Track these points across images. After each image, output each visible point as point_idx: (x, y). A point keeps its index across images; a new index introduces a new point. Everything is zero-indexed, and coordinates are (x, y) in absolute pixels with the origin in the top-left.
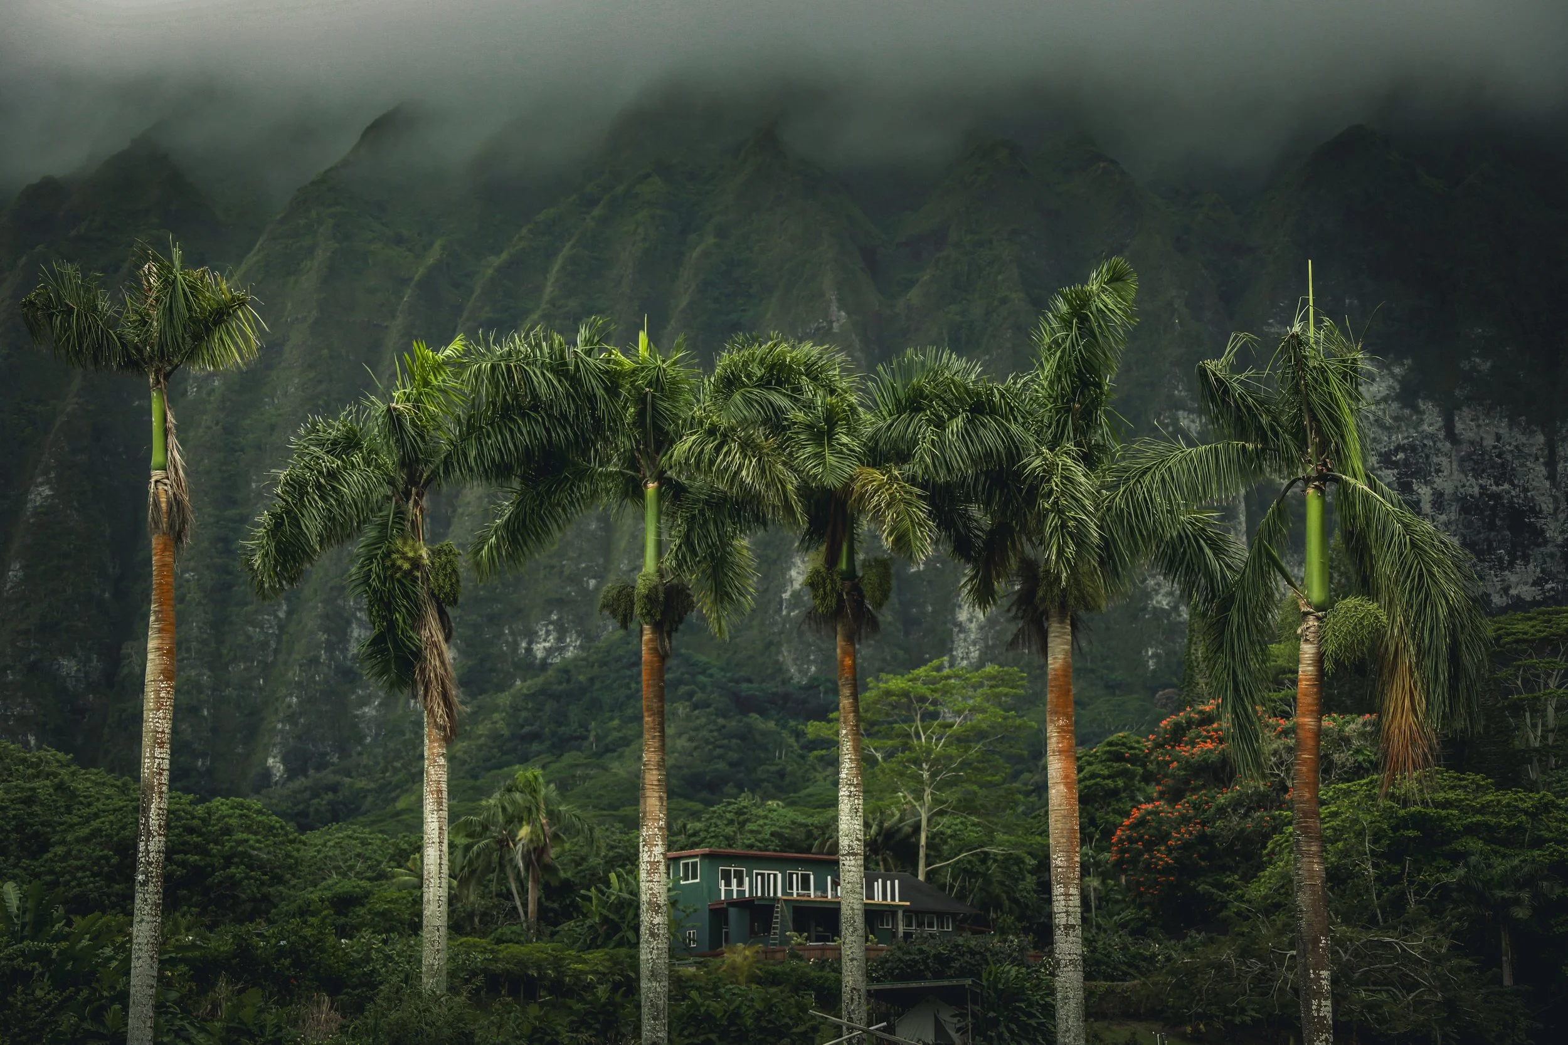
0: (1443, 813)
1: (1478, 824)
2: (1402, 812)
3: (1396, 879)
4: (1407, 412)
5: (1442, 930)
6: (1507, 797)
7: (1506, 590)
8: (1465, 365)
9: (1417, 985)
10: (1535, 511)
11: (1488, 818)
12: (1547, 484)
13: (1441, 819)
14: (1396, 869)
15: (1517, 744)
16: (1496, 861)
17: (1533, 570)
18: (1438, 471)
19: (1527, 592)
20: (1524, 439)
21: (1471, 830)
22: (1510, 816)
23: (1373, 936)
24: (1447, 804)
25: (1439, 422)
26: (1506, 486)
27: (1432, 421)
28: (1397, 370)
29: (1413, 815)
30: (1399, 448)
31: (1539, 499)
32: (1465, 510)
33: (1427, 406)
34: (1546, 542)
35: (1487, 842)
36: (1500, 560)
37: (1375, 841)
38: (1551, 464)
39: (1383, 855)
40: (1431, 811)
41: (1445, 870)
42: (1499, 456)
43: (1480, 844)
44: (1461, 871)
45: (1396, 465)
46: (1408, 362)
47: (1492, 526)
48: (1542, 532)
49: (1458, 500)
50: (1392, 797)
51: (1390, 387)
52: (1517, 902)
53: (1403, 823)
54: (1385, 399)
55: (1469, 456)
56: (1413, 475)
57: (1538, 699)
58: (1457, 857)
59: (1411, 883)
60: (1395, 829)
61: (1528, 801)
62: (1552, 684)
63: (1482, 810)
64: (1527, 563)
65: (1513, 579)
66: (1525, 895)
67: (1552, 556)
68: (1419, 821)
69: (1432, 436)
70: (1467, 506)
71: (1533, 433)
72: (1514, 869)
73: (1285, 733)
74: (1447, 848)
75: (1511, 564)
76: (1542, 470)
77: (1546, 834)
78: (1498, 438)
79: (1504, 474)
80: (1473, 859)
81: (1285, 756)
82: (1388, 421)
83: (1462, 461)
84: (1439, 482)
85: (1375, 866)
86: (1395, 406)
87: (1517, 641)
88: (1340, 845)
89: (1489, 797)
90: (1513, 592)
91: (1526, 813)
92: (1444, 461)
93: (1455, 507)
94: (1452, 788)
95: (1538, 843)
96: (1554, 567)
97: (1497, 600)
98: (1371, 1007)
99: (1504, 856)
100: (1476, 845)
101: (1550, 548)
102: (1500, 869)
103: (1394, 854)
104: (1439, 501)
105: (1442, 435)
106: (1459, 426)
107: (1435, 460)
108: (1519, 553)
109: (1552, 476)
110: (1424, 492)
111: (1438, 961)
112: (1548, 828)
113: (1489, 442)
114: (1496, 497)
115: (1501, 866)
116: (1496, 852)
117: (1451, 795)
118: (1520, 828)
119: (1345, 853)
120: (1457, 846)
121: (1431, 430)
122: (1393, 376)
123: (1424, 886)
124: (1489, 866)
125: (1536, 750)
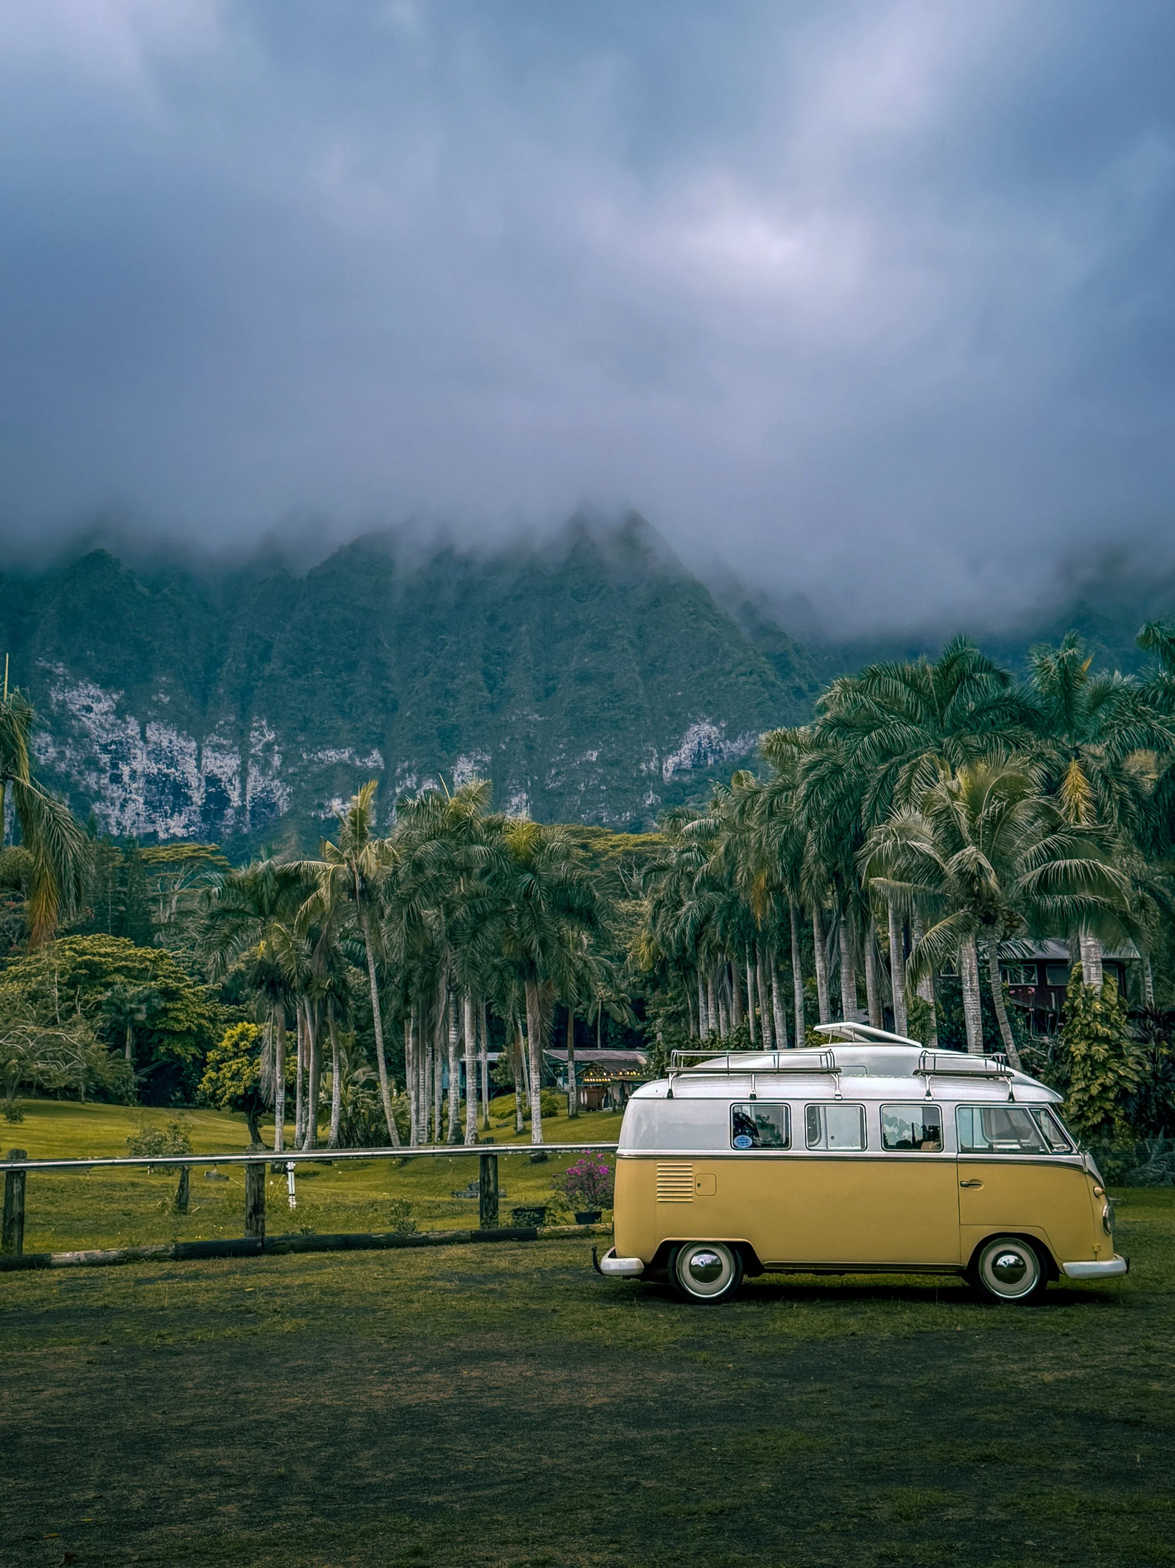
0: (103, 960)
1: (123, 967)
2: (79, 959)
3: (71, 998)
4: (119, 722)
5: (92, 1028)
6: (141, 952)
7: (167, 830)
8: (155, 698)
9: (73, 1059)
10: (187, 786)
11: (128, 963)
12: (196, 770)
13: (101, 963)
14: (72, 992)
15: (154, 920)
16: (129, 988)
17: (184, 819)
18: (134, 758)
19: (180, 832)
20: (184, 744)
21: (118, 970)
22: (141, 962)
23: (50, 1031)
24: (106, 955)
25: (138, 729)
26: (173, 770)
27: (133, 729)
28: (115, 697)
29: (85, 961)
30: (113, 742)
31: (190, 779)
32: (148, 782)
33: (131, 719)
34: (192, 804)
35: (126, 977)
36: (166, 812)
37: (62, 975)
38: (199, 759)
39: (65, 984)
40: (97, 959)
41: (101, 993)
42: (170, 752)
43: (122, 978)
44: (109, 994)
45: (110, 752)
46: (122, 692)
47: (162, 792)
48: (191, 797)
49: (145, 775)
50: (75, 950)
51: (110, 706)
52: (139, 1010)
53: (80, 966)
54: (106, 713)
55: (153, 751)
56: (120, 759)
57: (167, 895)
58: (108, 986)
59: (79, 1000)
60: (74, 969)
61: (151, 953)
62: (177, 887)
63: (126, 959)
64: (181, 815)
65: (172, 823)
66: (143, 1007)
67: (195, 812)
68: (87, 965)
69: (133, 737)
70: (150, 780)
71: (190, 741)
72: (139, 992)
73: (15, 911)
74: (103, 980)
75: (172, 815)
76: (194, 763)
77: (160, 973)
78: (171, 742)
79: (172, 763)
80: (116, 987)
81: (13, 925)
82: (107, 727)
83: (149, 753)
84: (135, 765)
85: (60, 990)
86: (112, 717)
87: (159, 862)
88: (40, 978)
89: (132, 951)
90: (171, 831)
91: (150, 960)
92: (138, 752)
93: (143, 780)
94: (111, 946)
95: (155, 978)
96: (196, 818)
97: (162, 835)
98: (42, 1073)
99: (135, 985)
100: (119, 978)
101: (193, 808)
102: (131, 992)
103: (72, 984)
104: (133, 775)
105: (138, 737)
106: (148, 733)
107: (133, 751)
108: (176, 809)
109: (198, 767)
110: (125, 770)
111: (86, 1046)
112: (162, 970)
113: (165, 744)
114: (167, 776)
115: (132, 991)
116: (130, 983)
117: (109, 950)
118: (146, 969)
119: (42, 983)
120: (109, 979)
121: (133, 733)
122: (113, 700)
123: (87, 1002)
124: (125, 991)
125: (164, 925)
